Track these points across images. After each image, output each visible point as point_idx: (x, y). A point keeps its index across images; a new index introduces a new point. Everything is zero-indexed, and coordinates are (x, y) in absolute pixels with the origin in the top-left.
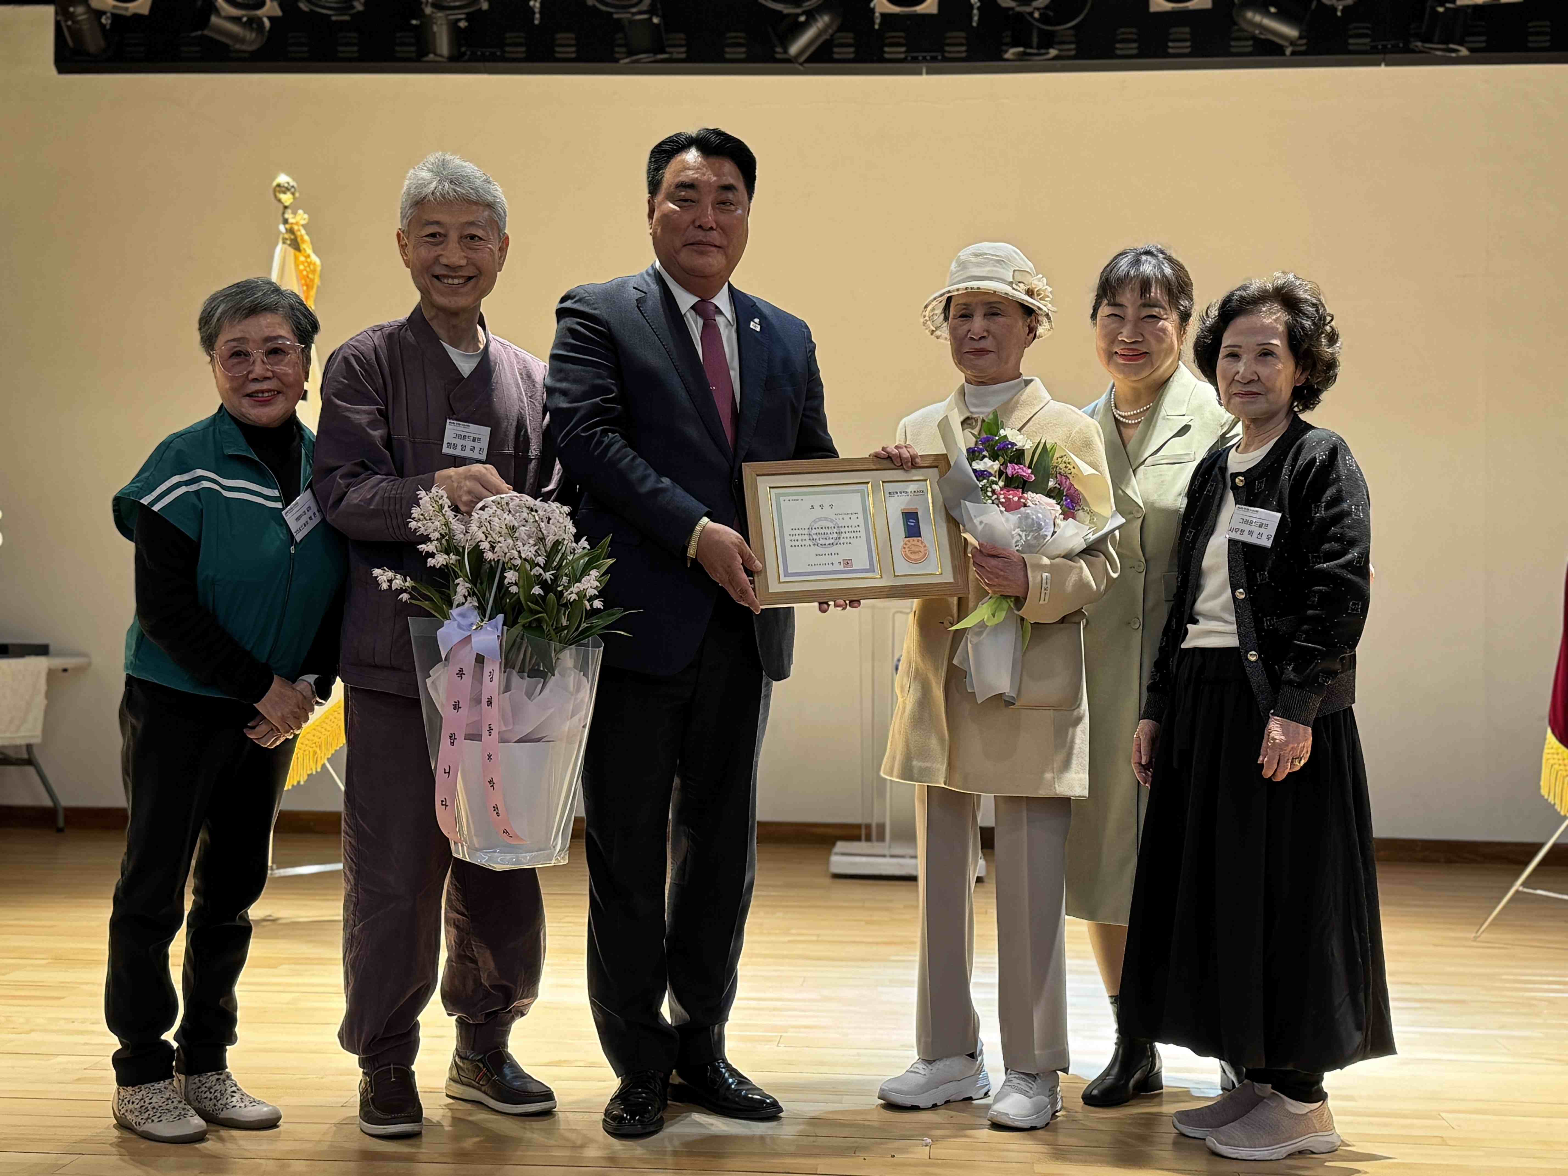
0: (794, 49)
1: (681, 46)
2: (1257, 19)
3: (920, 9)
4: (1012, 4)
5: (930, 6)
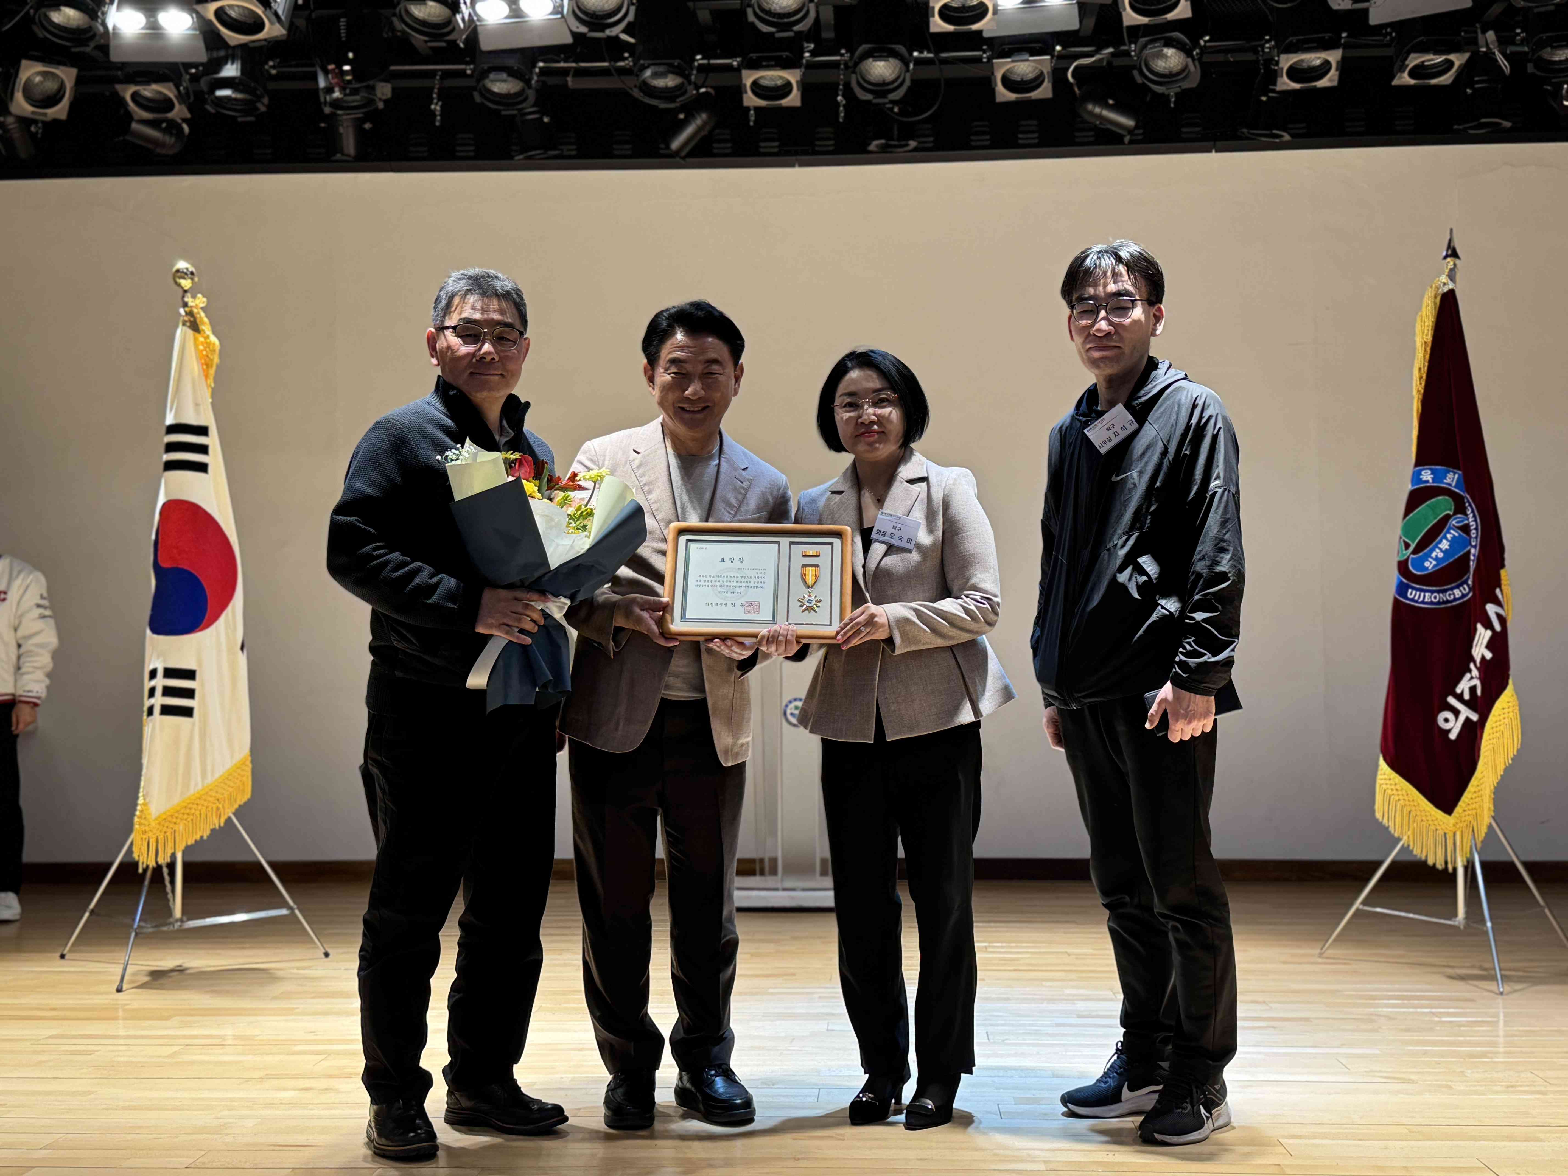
0: (675, 145)
1: (572, 144)
2: (1097, 110)
3: (785, 102)
4: (868, 97)
5: (793, 99)
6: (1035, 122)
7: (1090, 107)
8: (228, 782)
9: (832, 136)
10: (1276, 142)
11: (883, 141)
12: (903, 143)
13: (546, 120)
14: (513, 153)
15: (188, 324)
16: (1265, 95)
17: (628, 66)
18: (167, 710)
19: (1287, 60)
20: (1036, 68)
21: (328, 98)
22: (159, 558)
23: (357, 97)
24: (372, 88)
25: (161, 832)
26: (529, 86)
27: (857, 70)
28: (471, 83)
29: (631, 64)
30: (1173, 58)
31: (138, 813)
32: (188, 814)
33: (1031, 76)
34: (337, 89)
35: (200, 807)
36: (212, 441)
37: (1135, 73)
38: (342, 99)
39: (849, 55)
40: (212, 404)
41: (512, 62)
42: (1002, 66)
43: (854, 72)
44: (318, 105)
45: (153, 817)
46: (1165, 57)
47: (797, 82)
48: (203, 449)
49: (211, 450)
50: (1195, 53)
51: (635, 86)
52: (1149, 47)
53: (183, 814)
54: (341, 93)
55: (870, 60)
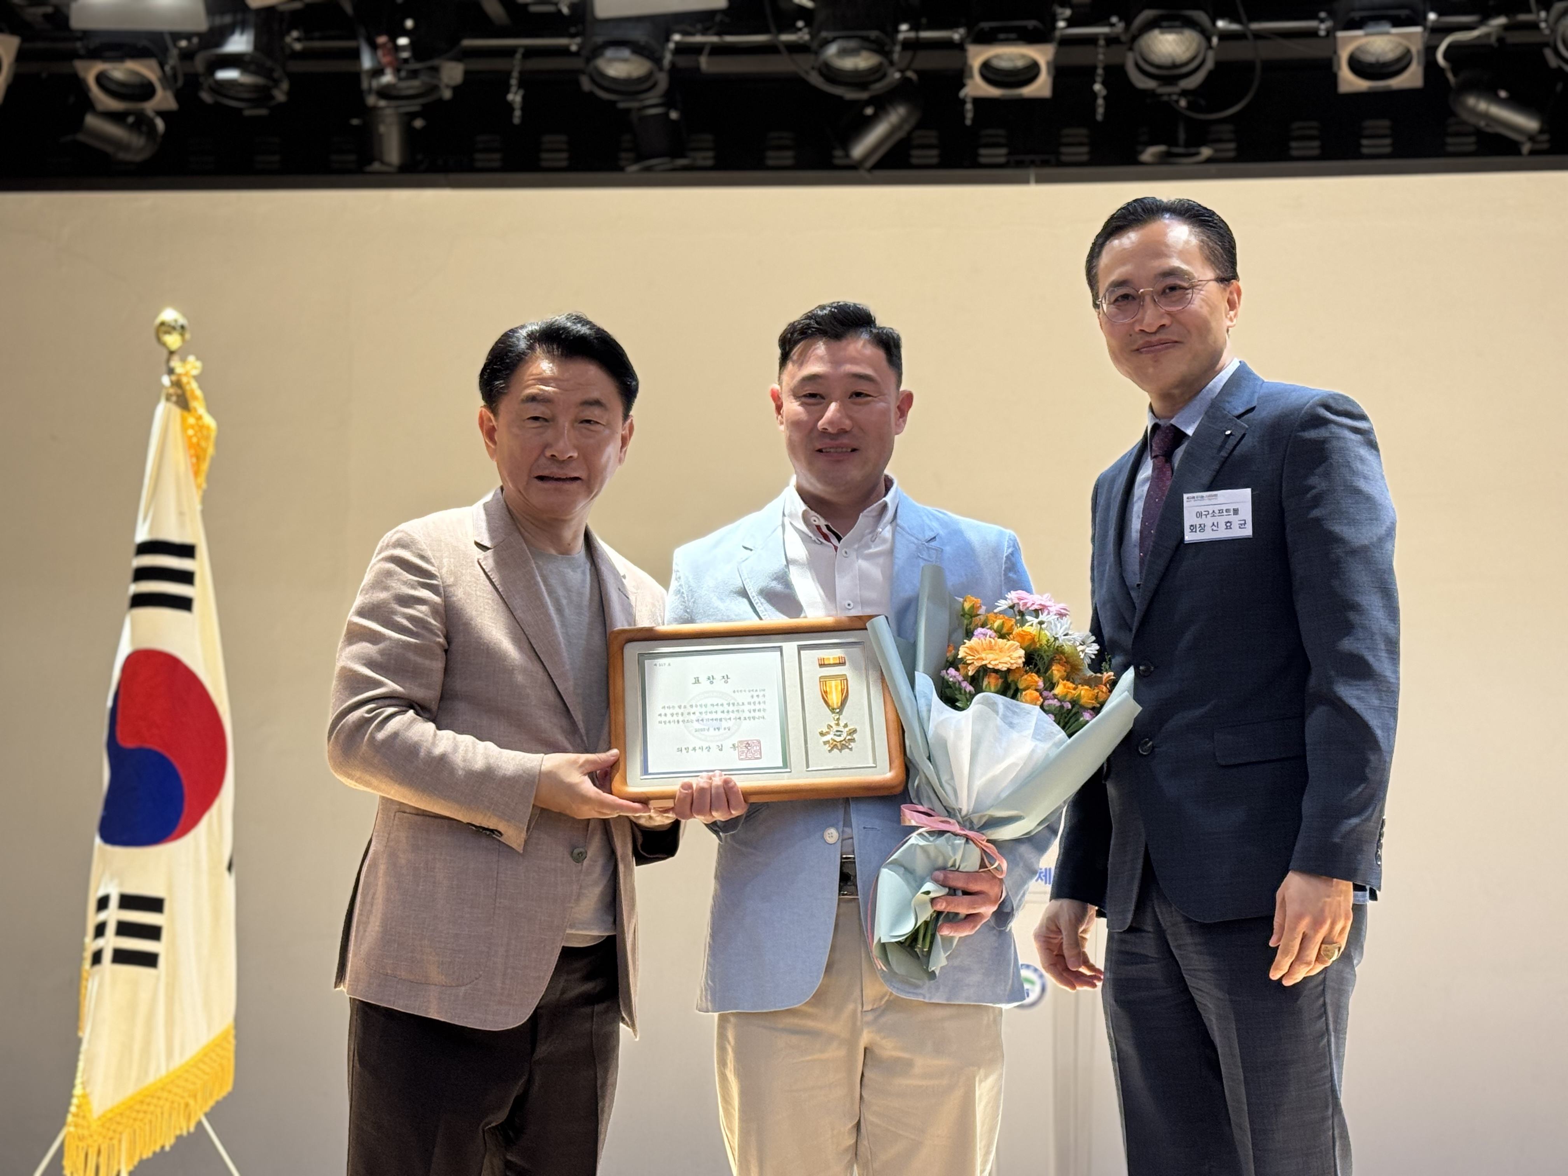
0: (859, 150)
1: (707, 149)
2: (1482, 106)
3: (1028, 91)
4: (1150, 84)
5: (1041, 88)
6: (1386, 123)
7: (1471, 101)
8: (201, 1065)
9: (1086, 140)
11: (1161, 148)
12: (1193, 150)
13: (674, 115)
14: (622, 163)
15: (174, 398)
17: (801, 42)
18: (122, 957)
20: (1400, 44)
21: (374, 84)
22: (118, 734)
23: (416, 83)
24: (436, 70)
25: (104, 1137)
26: (661, 69)
27: (1136, 46)
28: (577, 63)
29: (807, 37)
31: (73, 1109)
32: (145, 1112)
33: (1390, 56)
34: (388, 71)
35: (161, 1102)
36: (199, 566)
37: (1547, 52)
38: (393, 86)
39: (1120, 26)
40: (203, 512)
41: (639, 35)
42: (1350, 42)
43: (1131, 49)
44: (359, 95)
45: (95, 1115)
47: (1048, 63)
48: (186, 577)
49: (197, 579)
51: (813, 68)
53: (138, 1112)
54: (394, 77)
55: (1156, 32)
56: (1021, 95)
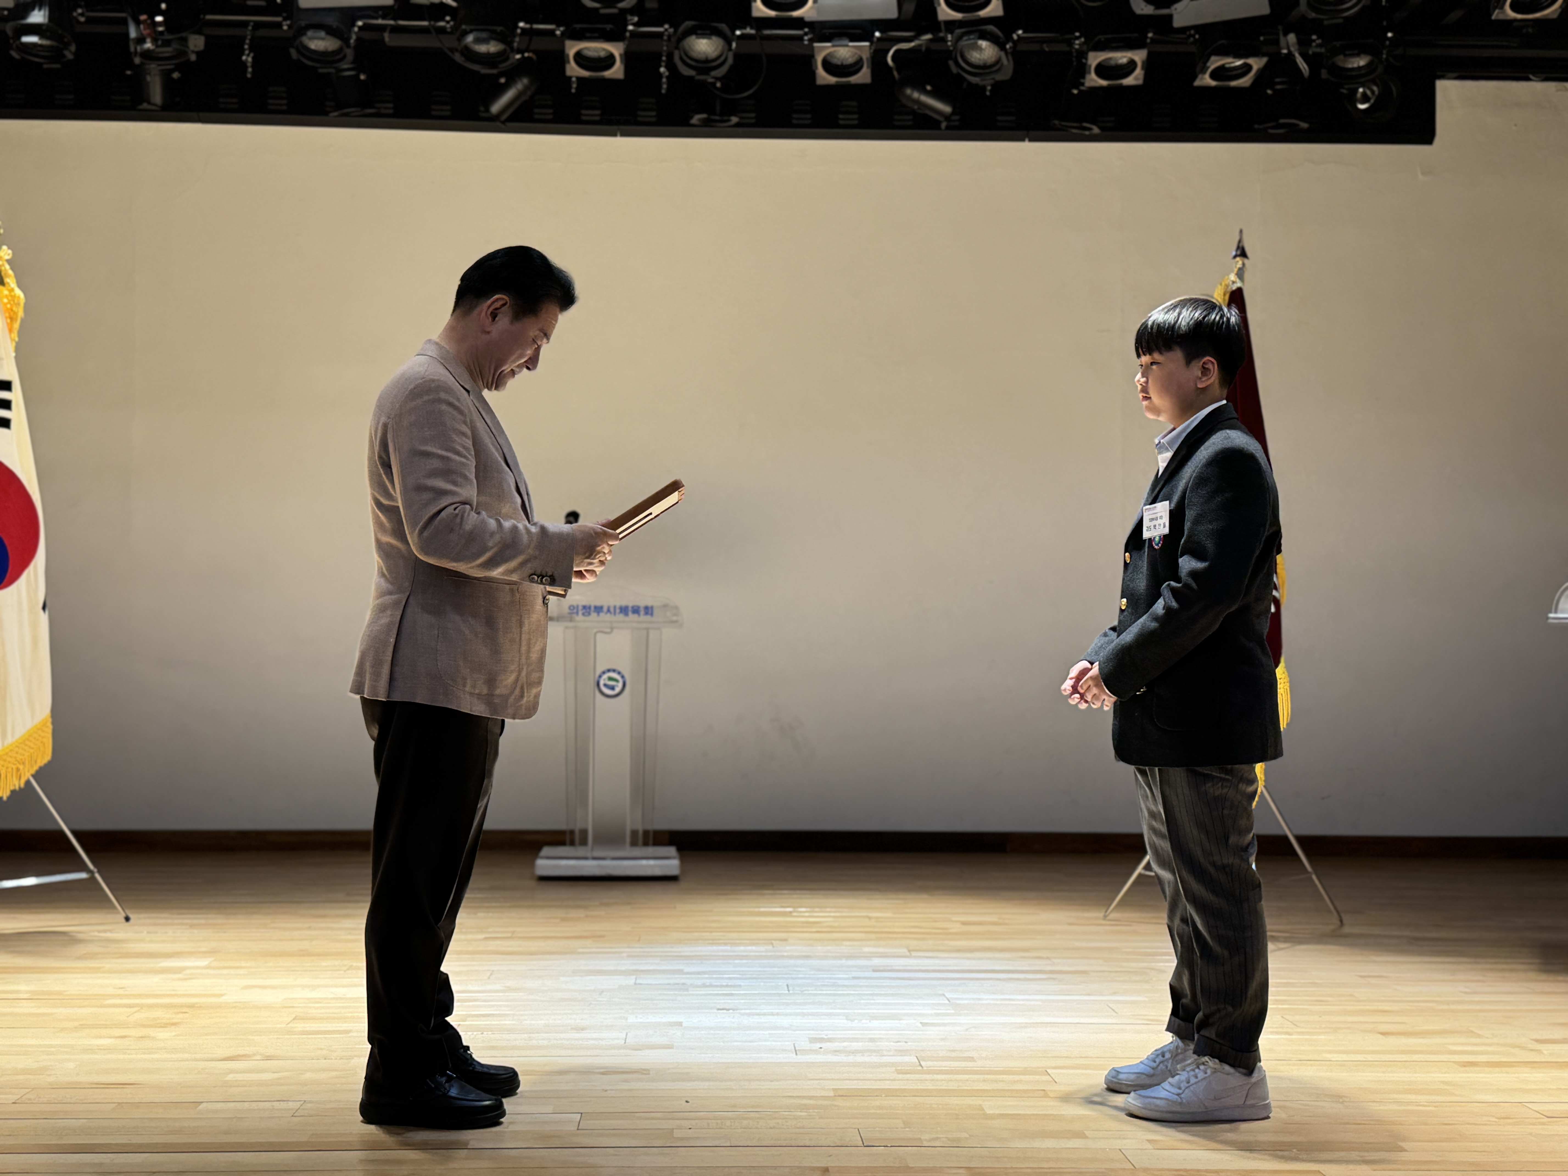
0: (496, 107)
1: (388, 102)
2: (916, 95)
3: (608, 74)
4: (692, 73)
5: (617, 71)
6: (854, 103)
7: (908, 91)
8: (27, 743)
9: (654, 107)
10: (1085, 135)
11: (704, 116)
12: (726, 118)
13: (362, 76)
14: (327, 110)
16: (1077, 88)
17: (449, 28)
19: (1095, 58)
20: (856, 54)
21: (139, 48)
23: (169, 49)
24: (184, 40)
26: (348, 45)
27: (681, 45)
29: (453, 26)
30: (987, 51)
33: (851, 61)
34: (148, 40)
36: (15, 396)
37: (951, 63)
38: (153, 51)
39: (671, 30)
40: (16, 357)
41: (331, 21)
42: (823, 50)
43: (677, 48)
44: (128, 56)
46: (980, 49)
47: (621, 55)
49: (13, 405)
50: (1008, 46)
51: (456, 50)
52: (965, 38)
54: (153, 45)
55: (694, 37)
56: (603, 76)
